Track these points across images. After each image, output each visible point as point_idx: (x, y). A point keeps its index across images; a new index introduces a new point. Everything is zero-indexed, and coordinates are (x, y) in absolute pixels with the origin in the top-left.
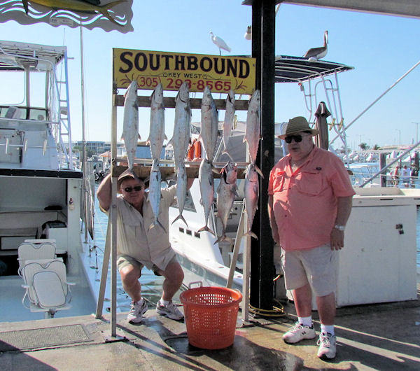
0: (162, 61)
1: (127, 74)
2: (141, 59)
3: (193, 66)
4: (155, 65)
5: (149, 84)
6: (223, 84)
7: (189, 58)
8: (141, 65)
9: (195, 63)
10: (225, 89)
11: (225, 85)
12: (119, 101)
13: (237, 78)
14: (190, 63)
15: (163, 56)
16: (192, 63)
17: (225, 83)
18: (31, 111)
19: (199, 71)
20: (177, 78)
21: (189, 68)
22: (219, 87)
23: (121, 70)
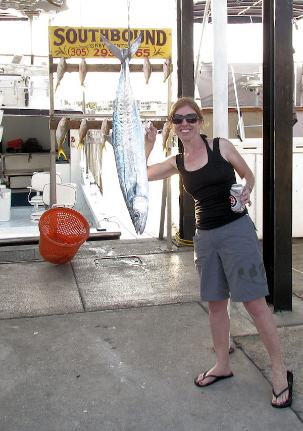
0: (90, 35)
1: (60, 46)
2: (72, 34)
3: (116, 38)
4: (83, 38)
5: (79, 54)
6: (143, 52)
7: (112, 31)
8: (72, 38)
9: (118, 35)
10: (144, 56)
11: (145, 52)
12: (53, 68)
13: (155, 46)
14: (113, 35)
15: (90, 31)
16: (116, 35)
17: (145, 51)
18: (35, 58)
19: (121, 41)
20: (102, 48)
21: (112, 39)
22: (139, 54)
23: (55, 44)
